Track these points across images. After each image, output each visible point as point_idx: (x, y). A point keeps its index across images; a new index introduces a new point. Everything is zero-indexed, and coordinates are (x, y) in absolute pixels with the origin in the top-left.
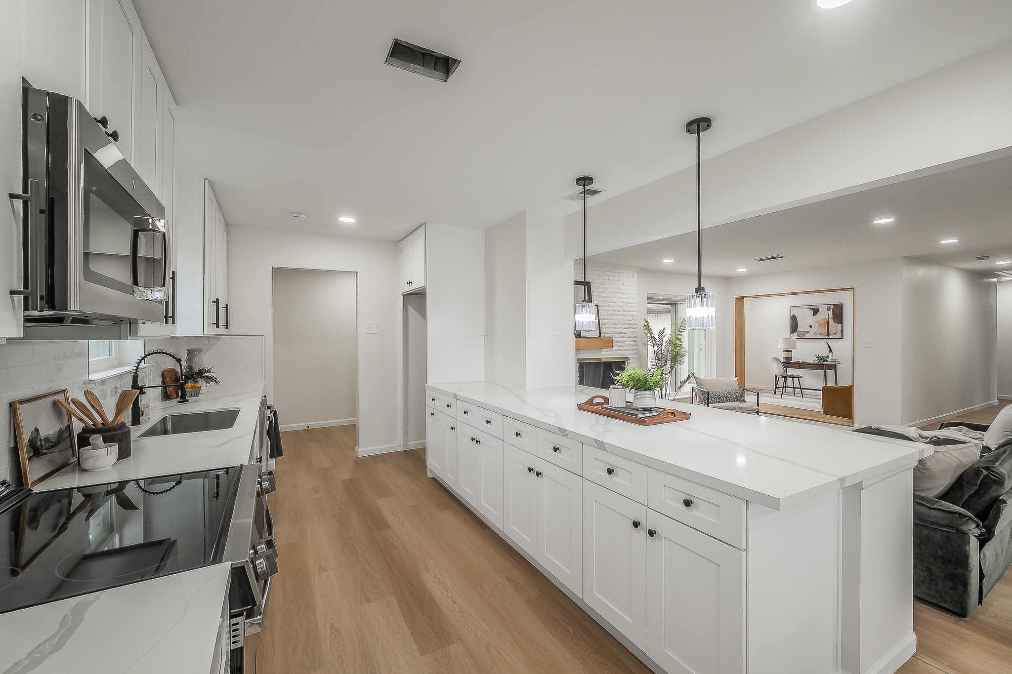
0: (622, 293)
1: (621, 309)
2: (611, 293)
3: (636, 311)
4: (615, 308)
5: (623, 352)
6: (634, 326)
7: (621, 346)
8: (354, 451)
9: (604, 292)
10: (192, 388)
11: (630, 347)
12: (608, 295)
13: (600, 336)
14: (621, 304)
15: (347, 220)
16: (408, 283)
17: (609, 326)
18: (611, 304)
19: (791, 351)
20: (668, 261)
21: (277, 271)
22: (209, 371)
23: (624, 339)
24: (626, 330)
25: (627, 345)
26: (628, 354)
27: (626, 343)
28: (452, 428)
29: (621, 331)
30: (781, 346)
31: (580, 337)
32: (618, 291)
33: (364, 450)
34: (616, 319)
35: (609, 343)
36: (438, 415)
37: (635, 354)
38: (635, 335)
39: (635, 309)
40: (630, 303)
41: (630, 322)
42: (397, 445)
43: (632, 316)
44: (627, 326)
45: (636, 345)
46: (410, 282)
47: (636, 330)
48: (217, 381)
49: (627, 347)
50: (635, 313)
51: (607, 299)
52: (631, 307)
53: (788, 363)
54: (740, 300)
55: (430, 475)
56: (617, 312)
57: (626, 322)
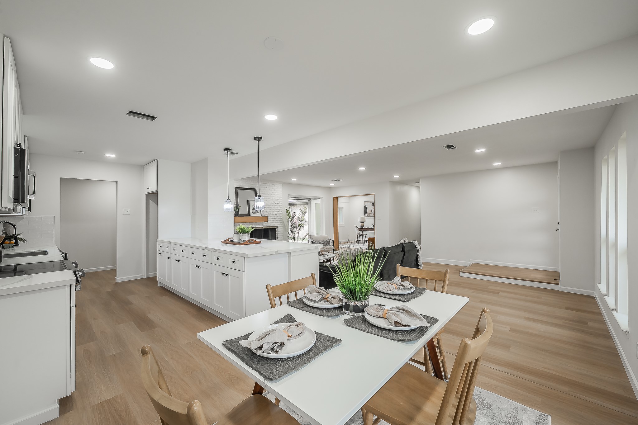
0: (274, 195)
1: (273, 202)
2: (268, 194)
3: (282, 204)
4: (270, 202)
5: (275, 224)
6: (281, 211)
7: (273, 221)
8: (115, 279)
9: (264, 194)
10: (9, 243)
11: (278, 221)
12: (266, 195)
13: (261, 216)
14: (273, 200)
15: (110, 156)
16: (148, 188)
17: (267, 211)
18: (268, 200)
19: (363, 223)
20: (294, 180)
21: (63, 180)
22: (19, 235)
23: (274, 217)
24: (276, 213)
25: (277, 220)
26: (277, 225)
27: (277, 219)
28: (169, 258)
29: (273, 213)
30: (359, 220)
31: (250, 216)
32: (272, 193)
33: (120, 279)
34: (271, 208)
35: (266, 219)
36: (163, 254)
37: (281, 224)
38: (281, 215)
39: (281, 202)
40: (278, 199)
41: (279, 209)
42: (142, 275)
43: (280, 206)
44: (277, 211)
45: (282, 220)
46: (149, 188)
47: (282, 213)
48: (25, 240)
49: (277, 221)
50: (281, 205)
51: (266, 197)
52: (279, 201)
53: (362, 229)
54: (336, 198)
55: (159, 285)
56: (271, 204)
57: (277, 209)
